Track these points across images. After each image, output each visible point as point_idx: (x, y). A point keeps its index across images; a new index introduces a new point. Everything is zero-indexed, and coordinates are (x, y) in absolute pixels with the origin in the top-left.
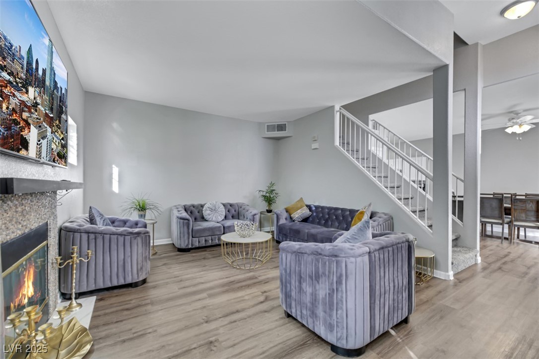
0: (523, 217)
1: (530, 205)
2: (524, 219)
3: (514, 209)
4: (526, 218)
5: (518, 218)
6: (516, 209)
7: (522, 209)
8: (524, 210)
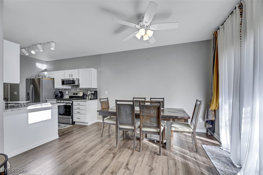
0: (148, 123)
1: (153, 112)
2: (149, 125)
3: (142, 115)
4: (151, 124)
5: (145, 125)
6: (144, 116)
7: (147, 116)
8: (149, 116)
